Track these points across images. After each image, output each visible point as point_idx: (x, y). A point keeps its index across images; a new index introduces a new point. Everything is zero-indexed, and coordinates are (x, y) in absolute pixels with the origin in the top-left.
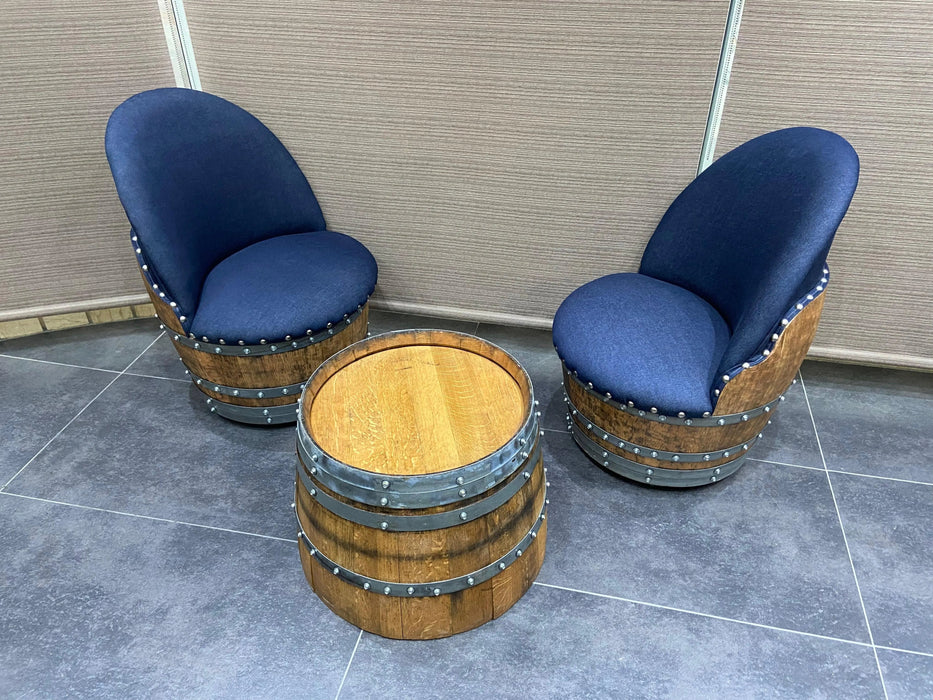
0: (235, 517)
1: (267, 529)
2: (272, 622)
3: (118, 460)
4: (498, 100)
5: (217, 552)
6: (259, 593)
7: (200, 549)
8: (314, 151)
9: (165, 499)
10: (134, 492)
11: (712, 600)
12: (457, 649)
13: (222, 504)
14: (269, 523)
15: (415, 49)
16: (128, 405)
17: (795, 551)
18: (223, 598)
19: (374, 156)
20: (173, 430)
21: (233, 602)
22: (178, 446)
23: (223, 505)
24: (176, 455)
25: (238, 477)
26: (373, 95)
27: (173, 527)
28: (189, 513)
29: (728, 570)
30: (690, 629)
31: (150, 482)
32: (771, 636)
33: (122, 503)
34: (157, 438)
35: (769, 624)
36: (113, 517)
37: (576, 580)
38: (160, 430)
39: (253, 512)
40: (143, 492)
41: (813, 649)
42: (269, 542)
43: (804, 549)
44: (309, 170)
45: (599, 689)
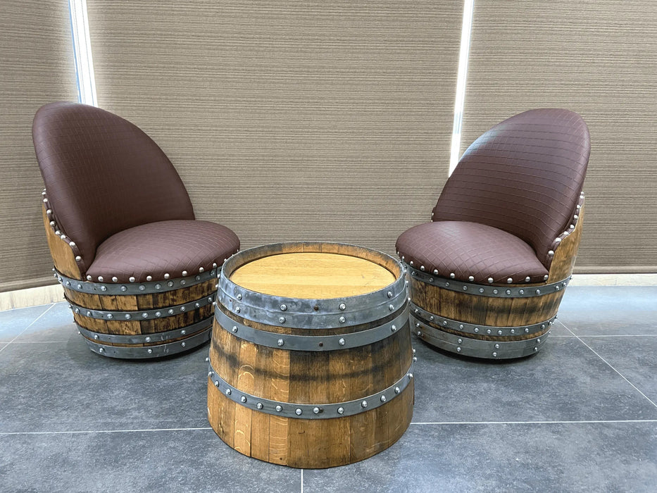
0: (152, 420)
1: (184, 424)
2: (217, 487)
3: (24, 398)
4: (322, 112)
5: (144, 446)
6: (196, 469)
7: (126, 447)
8: (187, 155)
9: (79, 418)
10: (47, 417)
11: (556, 413)
12: (389, 476)
13: (135, 413)
14: (185, 419)
15: (265, 80)
16: (22, 362)
17: (589, 378)
18: (162, 478)
19: (233, 155)
20: (71, 373)
21: (172, 479)
22: (79, 382)
23: (137, 414)
24: (79, 388)
25: (143, 394)
26: (235, 112)
27: (94, 435)
28: (106, 424)
29: (554, 395)
30: (553, 432)
31: (59, 409)
32: (608, 426)
33: (38, 426)
34: (57, 379)
35: (601, 420)
36: (30, 437)
37: (455, 417)
38: (58, 374)
39: (167, 415)
40: (56, 416)
41: (637, 429)
42: (190, 433)
43: (593, 377)
44: (181, 169)
45: (514, 480)
